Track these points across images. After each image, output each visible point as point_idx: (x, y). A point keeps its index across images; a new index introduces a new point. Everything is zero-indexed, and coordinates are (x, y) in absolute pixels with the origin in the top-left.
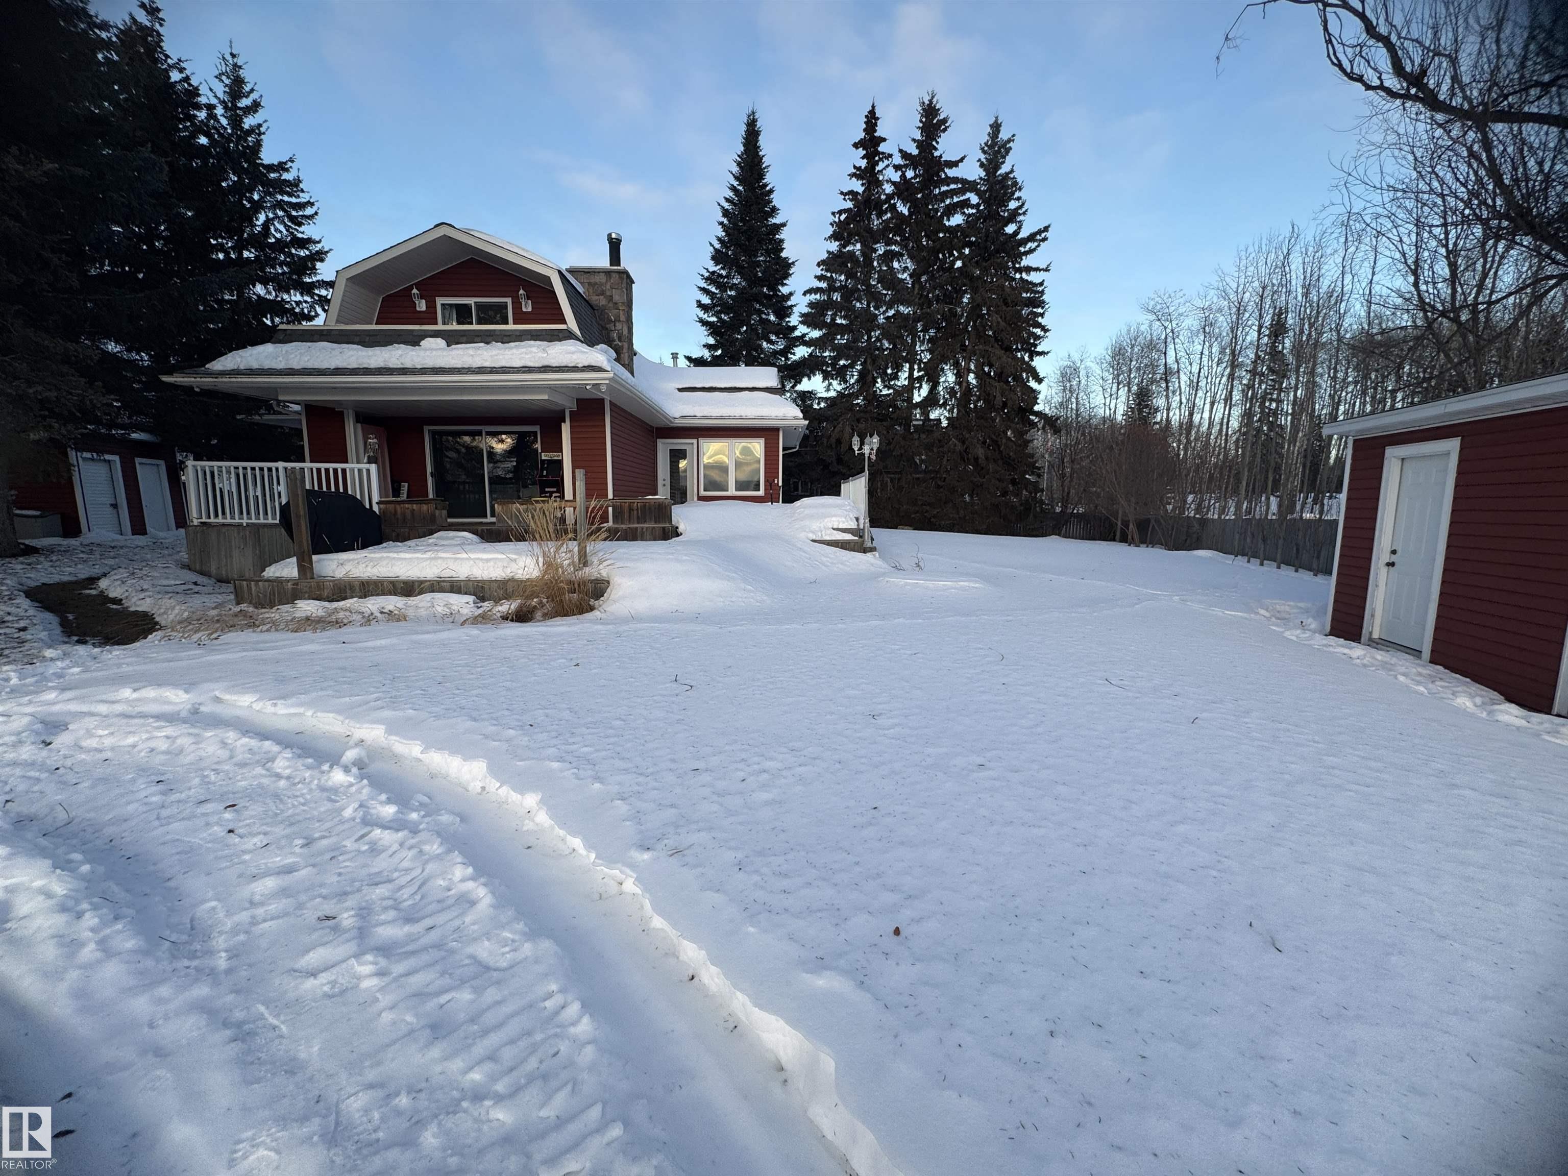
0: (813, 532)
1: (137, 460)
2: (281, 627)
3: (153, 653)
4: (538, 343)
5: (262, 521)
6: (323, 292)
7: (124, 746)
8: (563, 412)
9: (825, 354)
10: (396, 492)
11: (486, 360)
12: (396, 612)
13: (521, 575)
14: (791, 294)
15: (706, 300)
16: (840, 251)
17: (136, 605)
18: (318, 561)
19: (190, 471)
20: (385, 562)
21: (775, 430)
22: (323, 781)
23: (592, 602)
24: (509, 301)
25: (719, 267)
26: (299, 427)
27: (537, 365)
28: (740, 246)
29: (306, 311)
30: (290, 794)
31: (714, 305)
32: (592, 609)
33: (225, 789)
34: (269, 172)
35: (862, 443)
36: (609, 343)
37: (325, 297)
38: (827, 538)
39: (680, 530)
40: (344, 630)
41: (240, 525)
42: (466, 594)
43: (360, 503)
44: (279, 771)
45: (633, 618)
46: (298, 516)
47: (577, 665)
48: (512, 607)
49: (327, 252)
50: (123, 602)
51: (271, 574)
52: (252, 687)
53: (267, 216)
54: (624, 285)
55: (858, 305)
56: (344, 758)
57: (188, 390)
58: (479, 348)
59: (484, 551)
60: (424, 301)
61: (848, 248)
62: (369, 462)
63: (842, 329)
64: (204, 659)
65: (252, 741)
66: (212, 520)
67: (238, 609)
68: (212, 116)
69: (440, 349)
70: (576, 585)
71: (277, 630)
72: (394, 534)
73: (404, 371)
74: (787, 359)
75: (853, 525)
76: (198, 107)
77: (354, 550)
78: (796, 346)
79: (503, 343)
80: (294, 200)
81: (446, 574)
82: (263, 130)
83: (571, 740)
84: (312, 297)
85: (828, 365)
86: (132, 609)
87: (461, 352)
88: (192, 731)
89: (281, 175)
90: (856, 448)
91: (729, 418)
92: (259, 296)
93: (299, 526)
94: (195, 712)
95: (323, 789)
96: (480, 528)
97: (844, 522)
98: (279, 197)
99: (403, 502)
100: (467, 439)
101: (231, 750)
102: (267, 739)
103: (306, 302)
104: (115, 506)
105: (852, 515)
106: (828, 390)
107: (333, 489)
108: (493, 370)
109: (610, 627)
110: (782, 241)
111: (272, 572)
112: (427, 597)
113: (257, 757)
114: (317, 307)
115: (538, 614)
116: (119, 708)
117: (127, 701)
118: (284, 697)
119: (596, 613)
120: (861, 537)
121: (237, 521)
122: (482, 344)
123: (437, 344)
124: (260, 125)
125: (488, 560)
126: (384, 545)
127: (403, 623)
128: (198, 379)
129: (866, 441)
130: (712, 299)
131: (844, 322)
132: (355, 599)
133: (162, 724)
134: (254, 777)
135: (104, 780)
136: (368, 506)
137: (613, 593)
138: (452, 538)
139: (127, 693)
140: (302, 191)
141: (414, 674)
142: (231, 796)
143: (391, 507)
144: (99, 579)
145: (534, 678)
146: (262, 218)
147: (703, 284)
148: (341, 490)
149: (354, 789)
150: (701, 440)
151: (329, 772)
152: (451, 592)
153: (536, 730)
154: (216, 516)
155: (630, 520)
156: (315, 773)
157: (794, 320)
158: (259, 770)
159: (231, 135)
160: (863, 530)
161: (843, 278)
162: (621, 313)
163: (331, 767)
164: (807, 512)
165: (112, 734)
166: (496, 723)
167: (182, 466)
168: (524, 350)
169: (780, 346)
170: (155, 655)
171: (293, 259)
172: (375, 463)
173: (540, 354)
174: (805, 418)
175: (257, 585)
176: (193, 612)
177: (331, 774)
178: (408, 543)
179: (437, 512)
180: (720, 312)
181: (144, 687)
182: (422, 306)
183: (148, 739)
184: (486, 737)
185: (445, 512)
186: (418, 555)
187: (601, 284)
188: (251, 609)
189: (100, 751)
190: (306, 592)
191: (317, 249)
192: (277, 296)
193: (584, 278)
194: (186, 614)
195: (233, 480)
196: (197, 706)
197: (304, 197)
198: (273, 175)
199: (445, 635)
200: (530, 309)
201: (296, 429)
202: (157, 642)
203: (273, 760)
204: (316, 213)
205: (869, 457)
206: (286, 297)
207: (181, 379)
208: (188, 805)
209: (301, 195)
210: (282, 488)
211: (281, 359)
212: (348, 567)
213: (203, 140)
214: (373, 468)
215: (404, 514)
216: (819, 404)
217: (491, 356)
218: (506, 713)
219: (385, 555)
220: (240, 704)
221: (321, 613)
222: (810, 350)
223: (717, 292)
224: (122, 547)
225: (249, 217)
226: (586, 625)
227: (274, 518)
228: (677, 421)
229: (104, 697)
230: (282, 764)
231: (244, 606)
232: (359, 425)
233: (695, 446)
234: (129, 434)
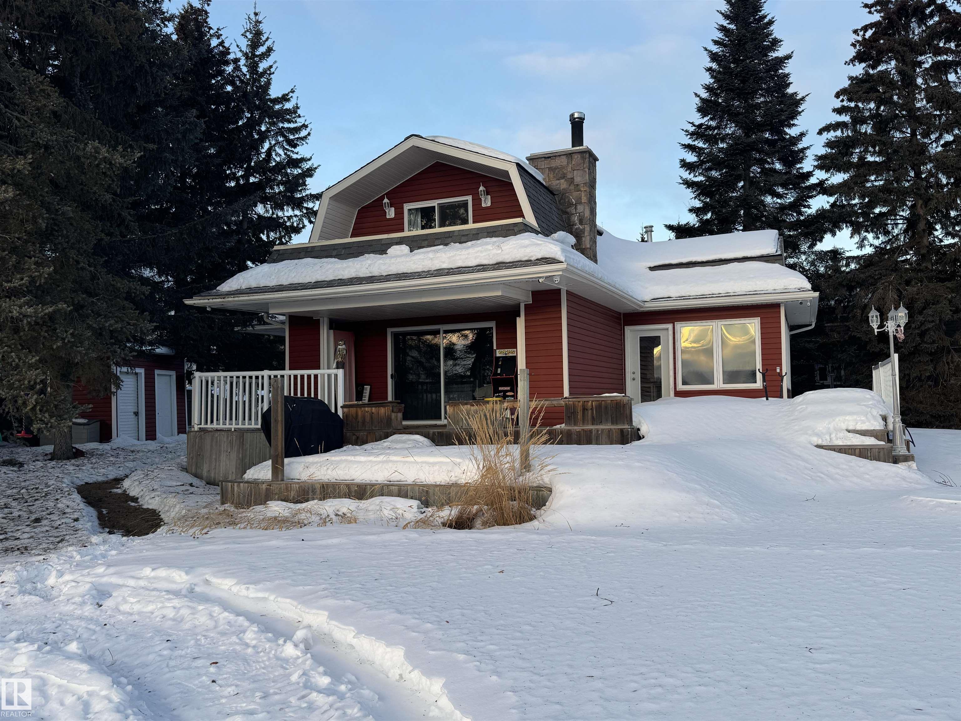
0: (818, 435)
1: (157, 372)
2: (255, 525)
3: (162, 542)
4: (494, 239)
5: (247, 426)
6: (310, 205)
7: (147, 612)
8: (518, 306)
9: (853, 202)
10: (359, 396)
11: (444, 262)
12: (349, 515)
13: (463, 480)
14: (802, 135)
15: (691, 158)
16: (867, 73)
17: (148, 504)
18: (289, 464)
19: (196, 382)
20: (343, 466)
21: (776, 306)
22: (278, 653)
23: (533, 511)
24: (469, 198)
25: (706, 119)
26: (283, 335)
27: (491, 262)
28: (732, 90)
29: (295, 225)
30: (254, 659)
31: (702, 163)
32: (532, 518)
33: (210, 651)
34: (274, 104)
35: (883, 318)
36: (569, 228)
37: (312, 209)
38: (840, 443)
39: (642, 432)
40: (304, 529)
41: (229, 430)
42: (412, 498)
43: (326, 408)
44: (248, 641)
45: (571, 530)
46: (276, 421)
47: (502, 572)
48: (453, 512)
49: (316, 168)
50: (139, 500)
51: (250, 477)
52: (233, 573)
53: (270, 143)
54: (587, 165)
55: (898, 135)
56: (295, 637)
57: (201, 309)
58: (437, 251)
59: (431, 454)
60: (393, 209)
61: (880, 68)
62: (337, 368)
63: (876, 168)
64: (198, 549)
65: (231, 615)
66: (209, 426)
67: (222, 508)
68: (237, 69)
69: (403, 255)
70: (516, 491)
71: (251, 528)
72: (354, 438)
73: (371, 279)
74: (800, 213)
75: (878, 425)
76: (227, 63)
77: (318, 453)
78: (811, 197)
79: (460, 243)
80: (292, 125)
81: (395, 477)
82: (272, 70)
83: (480, 638)
84: (301, 211)
85: (858, 215)
86: (145, 507)
87: (421, 256)
88: (190, 604)
89: (284, 106)
90: (875, 325)
91: (712, 296)
92: (259, 216)
93: (276, 431)
94: (191, 591)
95: (278, 658)
96: (431, 431)
97: (863, 422)
98: (281, 125)
99: (364, 405)
100: (429, 337)
101: (216, 621)
102: (241, 616)
103: (296, 216)
104: (136, 414)
105: (877, 412)
106: (861, 246)
107: (306, 395)
108: (450, 272)
109: (544, 537)
110: (787, 76)
111: (252, 474)
112: (377, 500)
113: (233, 629)
114: (304, 219)
115: (478, 522)
116: (142, 583)
117: (148, 578)
118: (255, 583)
119: (535, 523)
120: (890, 441)
121: (228, 426)
122: (441, 247)
123: (402, 250)
124: (271, 67)
125: (434, 464)
126: (345, 448)
127: (353, 525)
128: (211, 300)
129: (890, 315)
130: (699, 156)
131: (877, 159)
132: (316, 501)
133: (171, 597)
134: (230, 644)
135: (134, 636)
136: (333, 411)
137: (554, 502)
138: (404, 442)
139: (147, 571)
140: (299, 116)
141: (356, 570)
142: (215, 656)
143: (353, 410)
144: (123, 480)
145: (459, 581)
146: (266, 145)
147: (687, 141)
148: (313, 396)
149: (300, 661)
150: (678, 325)
151: (283, 645)
152: (399, 496)
153: (451, 626)
154: (212, 422)
155: (584, 422)
156: (273, 645)
157: (807, 165)
158: (234, 639)
159: (249, 79)
160: (894, 431)
161: (872, 105)
162: (583, 194)
163: (285, 642)
164: (810, 408)
165: (139, 601)
166: (417, 616)
167: (189, 376)
168: (480, 248)
169: (790, 198)
170: (164, 544)
171: (288, 178)
172: (343, 368)
173: (495, 251)
174: (814, 289)
175: (239, 486)
176: (189, 511)
177: (285, 648)
178: (366, 446)
179: (393, 415)
180: (710, 169)
181: (159, 568)
182: (391, 213)
183: (161, 608)
184: (407, 628)
185: (400, 415)
186: (372, 458)
187: (563, 167)
188: (232, 509)
189: (131, 614)
190: (276, 494)
191: (308, 167)
192: (273, 213)
193: (544, 164)
194: (184, 512)
195: (228, 387)
196: (193, 586)
197: (300, 122)
198: (277, 107)
199: (387, 537)
200: (489, 204)
201: (279, 337)
202: (164, 534)
203: (244, 632)
204: (309, 134)
205: (895, 337)
206: (280, 214)
207: (199, 302)
208: (186, 659)
209: (298, 120)
210: (265, 393)
211: (273, 277)
212: (312, 470)
213: (229, 88)
214: (340, 372)
215: (364, 417)
216: (848, 265)
217: (449, 258)
218: (428, 609)
219: (344, 458)
220: (223, 587)
221: (286, 513)
222: (832, 199)
223: (706, 146)
224: (138, 452)
225: (256, 146)
226: (519, 534)
227: (256, 424)
228: (647, 305)
229: (132, 574)
230: (250, 636)
231: (227, 506)
232: (332, 331)
233: (671, 332)
234: (154, 349)
